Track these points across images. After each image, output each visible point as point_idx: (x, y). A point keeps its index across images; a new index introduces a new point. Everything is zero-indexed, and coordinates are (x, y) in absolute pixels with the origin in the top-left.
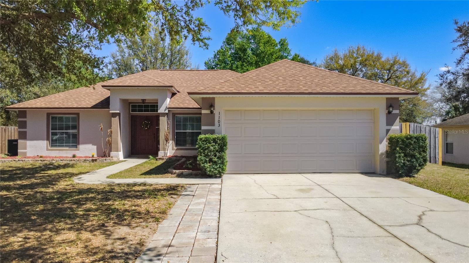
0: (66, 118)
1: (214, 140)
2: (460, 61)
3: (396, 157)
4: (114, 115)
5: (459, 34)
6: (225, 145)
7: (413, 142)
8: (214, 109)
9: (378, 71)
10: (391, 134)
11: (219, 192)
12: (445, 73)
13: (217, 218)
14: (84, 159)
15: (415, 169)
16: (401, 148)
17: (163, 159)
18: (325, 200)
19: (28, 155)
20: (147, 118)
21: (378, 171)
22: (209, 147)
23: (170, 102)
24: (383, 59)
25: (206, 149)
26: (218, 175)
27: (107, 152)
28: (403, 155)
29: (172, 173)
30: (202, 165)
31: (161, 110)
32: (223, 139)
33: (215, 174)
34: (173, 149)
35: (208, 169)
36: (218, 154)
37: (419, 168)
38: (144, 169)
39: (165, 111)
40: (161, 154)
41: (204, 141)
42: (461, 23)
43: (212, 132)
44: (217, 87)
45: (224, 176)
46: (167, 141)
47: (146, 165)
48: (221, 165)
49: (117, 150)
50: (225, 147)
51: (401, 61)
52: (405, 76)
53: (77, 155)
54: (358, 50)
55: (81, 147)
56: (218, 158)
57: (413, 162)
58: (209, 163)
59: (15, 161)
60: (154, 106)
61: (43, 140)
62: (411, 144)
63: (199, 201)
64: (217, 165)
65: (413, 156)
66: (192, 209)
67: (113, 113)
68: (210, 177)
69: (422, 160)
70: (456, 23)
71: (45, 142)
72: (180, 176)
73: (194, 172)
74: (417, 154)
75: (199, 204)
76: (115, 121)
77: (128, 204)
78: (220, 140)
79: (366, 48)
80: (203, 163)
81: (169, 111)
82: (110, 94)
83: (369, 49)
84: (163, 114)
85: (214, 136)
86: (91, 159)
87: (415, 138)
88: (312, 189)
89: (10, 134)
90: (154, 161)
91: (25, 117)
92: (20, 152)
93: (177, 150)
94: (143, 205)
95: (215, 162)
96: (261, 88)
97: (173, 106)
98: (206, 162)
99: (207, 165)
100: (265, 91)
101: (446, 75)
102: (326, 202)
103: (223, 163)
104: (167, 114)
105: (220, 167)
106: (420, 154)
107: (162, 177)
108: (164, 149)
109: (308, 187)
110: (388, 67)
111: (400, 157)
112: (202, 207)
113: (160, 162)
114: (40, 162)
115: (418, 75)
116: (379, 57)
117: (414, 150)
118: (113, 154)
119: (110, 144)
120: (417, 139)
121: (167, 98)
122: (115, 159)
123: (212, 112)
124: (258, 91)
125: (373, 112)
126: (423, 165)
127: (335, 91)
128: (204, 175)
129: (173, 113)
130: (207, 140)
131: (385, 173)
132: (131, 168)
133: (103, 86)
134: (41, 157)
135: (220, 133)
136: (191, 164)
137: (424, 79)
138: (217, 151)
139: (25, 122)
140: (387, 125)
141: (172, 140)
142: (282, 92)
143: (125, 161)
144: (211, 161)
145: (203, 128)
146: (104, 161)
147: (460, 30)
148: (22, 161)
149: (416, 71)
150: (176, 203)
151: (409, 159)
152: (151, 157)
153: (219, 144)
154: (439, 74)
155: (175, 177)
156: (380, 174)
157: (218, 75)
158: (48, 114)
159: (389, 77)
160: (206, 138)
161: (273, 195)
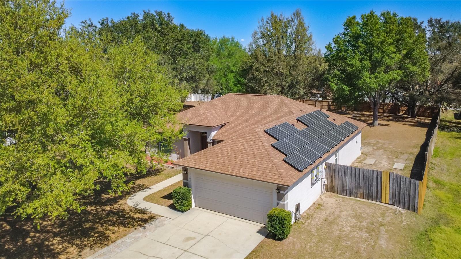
4: (186, 140)
8: (187, 172)
31: (208, 140)
43: (187, 184)
76: (186, 143)
81: (213, 141)
84: (210, 143)
88: (195, 238)
121: (211, 133)
125: (272, 188)
140: (277, 200)
161: (169, 239)
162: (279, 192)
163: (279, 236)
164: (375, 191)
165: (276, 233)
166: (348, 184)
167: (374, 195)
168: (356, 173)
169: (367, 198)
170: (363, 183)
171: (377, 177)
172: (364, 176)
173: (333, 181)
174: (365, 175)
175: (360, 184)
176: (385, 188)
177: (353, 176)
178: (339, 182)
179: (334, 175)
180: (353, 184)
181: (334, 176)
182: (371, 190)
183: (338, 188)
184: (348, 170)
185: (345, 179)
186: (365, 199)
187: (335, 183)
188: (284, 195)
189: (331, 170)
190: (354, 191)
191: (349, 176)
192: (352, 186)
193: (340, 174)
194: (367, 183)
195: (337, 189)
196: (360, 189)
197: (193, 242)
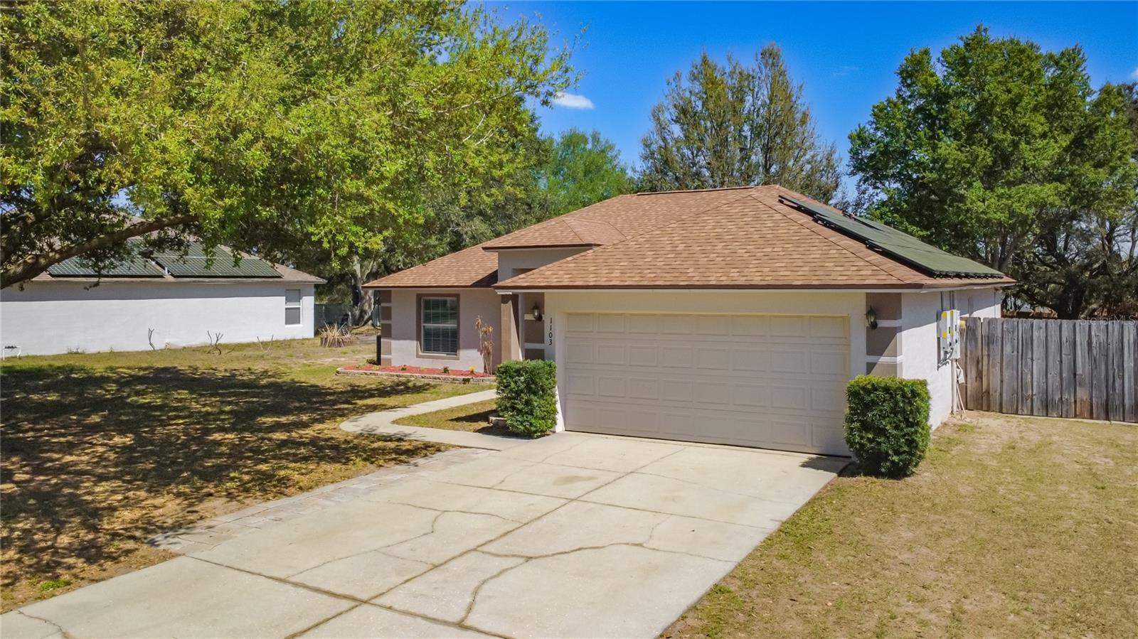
0: (434, 301)
4: (505, 299)
8: (541, 313)
14: (455, 377)
18: (541, 501)
19: (393, 364)
43: (540, 355)
44: (547, 272)
53: (450, 369)
55: (463, 353)
57: (879, 443)
59: (366, 374)
61: (413, 340)
67: (503, 296)
71: (415, 342)
74: (889, 426)
76: (507, 310)
82: (499, 263)
86: (463, 377)
88: (592, 479)
91: (389, 301)
92: (384, 359)
102: (530, 505)
109: (599, 475)
114: (396, 378)
117: (883, 418)
123: (540, 318)
125: (845, 321)
133: (484, 248)
134: (403, 369)
139: (389, 309)
140: (867, 354)
145: (527, 345)
158: (419, 297)
161: (503, 481)
162: (874, 326)
163: (896, 458)
164: (1130, 388)
165: (884, 447)
166: (1035, 376)
167: (1127, 402)
168: (1064, 339)
169: (1103, 415)
170: (1088, 368)
172: (1090, 343)
173: (985, 373)
174: (1094, 340)
175: (1079, 371)
177: (1053, 348)
178: (1006, 374)
179: (985, 353)
180: (1053, 373)
181: (985, 358)
182: (1117, 385)
183: (1001, 394)
184: (1035, 333)
185: (1026, 363)
186: (1098, 418)
187: (993, 379)
188: (894, 332)
189: (976, 339)
190: (1057, 398)
191: (1038, 352)
192: (1050, 382)
193: (1008, 348)
194: (1103, 367)
195: (998, 398)
196: (1078, 388)
197: (591, 485)
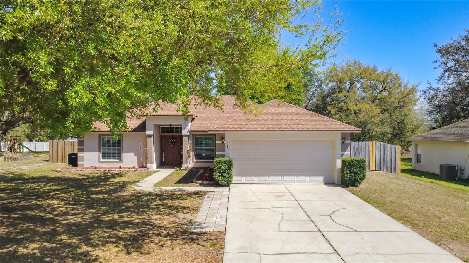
1: (225, 162)
2: (441, 78)
3: (345, 174)
4: (150, 136)
5: (440, 55)
6: (232, 166)
7: (355, 164)
8: (224, 140)
9: (374, 83)
10: (344, 157)
11: (228, 197)
12: (427, 89)
13: (226, 212)
14: (128, 170)
15: (357, 181)
16: (347, 168)
17: (186, 170)
18: (288, 202)
19: (85, 166)
20: (173, 137)
21: (336, 182)
22: (221, 167)
23: (191, 125)
24: (378, 72)
25: (219, 168)
26: (227, 185)
27: (144, 165)
28: (349, 172)
29: (196, 183)
30: (217, 178)
31: (184, 132)
32: (230, 162)
33: (225, 184)
34: (193, 162)
35: (221, 181)
36: (227, 171)
37: (360, 181)
38: (175, 179)
39: (187, 133)
40: (184, 165)
41: (217, 163)
42: (440, 46)
43: (223, 156)
44: (226, 125)
45: (232, 185)
46: (189, 156)
47: (175, 175)
48: (229, 179)
49: (152, 163)
50: (231, 167)
51: (394, 74)
52: (397, 88)
53: (122, 166)
54: (354, 64)
55: (124, 160)
56: (227, 174)
57: (356, 177)
58: (221, 177)
60: (179, 128)
62: (354, 165)
63: (216, 202)
64: (226, 178)
65: (356, 173)
66: (212, 207)
67: (148, 135)
68: (222, 186)
69: (362, 175)
70: (436, 46)
72: (202, 185)
73: (211, 182)
74: (358, 172)
75: (216, 204)
76: (150, 141)
77: (176, 203)
78: (228, 162)
79: (361, 62)
80: (217, 177)
81: (190, 133)
83: (364, 64)
84: (186, 136)
85: (224, 159)
86: (133, 169)
87: (357, 161)
88: (284, 195)
89: (61, 147)
90: (180, 171)
92: (79, 164)
93: (196, 162)
94: (185, 203)
95: (225, 176)
96: (256, 126)
97: (194, 130)
98: (219, 176)
99: (220, 179)
100: (258, 129)
101: (428, 90)
102: (288, 204)
103: (230, 177)
104: (188, 135)
105: (228, 180)
106: (360, 172)
107: (190, 186)
108: (187, 162)
109: (283, 194)
110: (382, 79)
111: (347, 173)
112: (218, 206)
113: (184, 173)
114: (96, 172)
115: (410, 86)
116: (374, 69)
117: (356, 169)
118: (148, 165)
119: (146, 158)
120: (359, 162)
121: (188, 124)
122: (151, 170)
123: (223, 142)
124: (253, 129)
125: (332, 141)
126: (363, 179)
127: (305, 129)
128: (217, 184)
129: (193, 135)
130: (220, 162)
131: (340, 183)
132: (166, 178)
134: (96, 168)
135: (228, 157)
136: (208, 176)
137: (415, 90)
138: (226, 169)
139: (83, 141)
140: (342, 151)
141: (193, 152)
142: (270, 129)
143: (158, 171)
144: (222, 175)
145: (217, 153)
146: (143, 171)
147: (440, 51)
148: (83, 171)
149: (408, 83)
150: (203, 204)
151: (353, 175)
152: (177, 168)
153: (227, 165)
154: (423, 90)
155: (199, 186)
156: (337, 184)
157: (227, 101)
158: (100, 136)
159: (383, 88)
160: (219, 161)
162: (343, 143)
170: (354, 155)
171: (365, 148)
174: (355, 147)
176: (372, 157)
188: (349, 144)
